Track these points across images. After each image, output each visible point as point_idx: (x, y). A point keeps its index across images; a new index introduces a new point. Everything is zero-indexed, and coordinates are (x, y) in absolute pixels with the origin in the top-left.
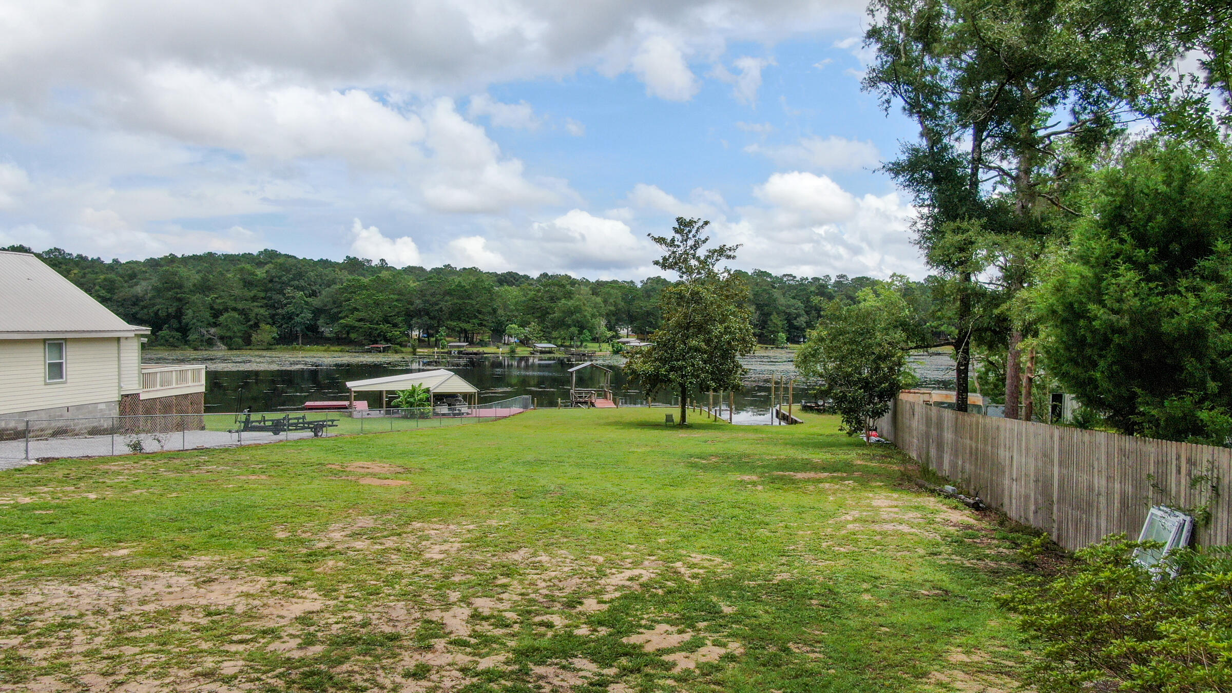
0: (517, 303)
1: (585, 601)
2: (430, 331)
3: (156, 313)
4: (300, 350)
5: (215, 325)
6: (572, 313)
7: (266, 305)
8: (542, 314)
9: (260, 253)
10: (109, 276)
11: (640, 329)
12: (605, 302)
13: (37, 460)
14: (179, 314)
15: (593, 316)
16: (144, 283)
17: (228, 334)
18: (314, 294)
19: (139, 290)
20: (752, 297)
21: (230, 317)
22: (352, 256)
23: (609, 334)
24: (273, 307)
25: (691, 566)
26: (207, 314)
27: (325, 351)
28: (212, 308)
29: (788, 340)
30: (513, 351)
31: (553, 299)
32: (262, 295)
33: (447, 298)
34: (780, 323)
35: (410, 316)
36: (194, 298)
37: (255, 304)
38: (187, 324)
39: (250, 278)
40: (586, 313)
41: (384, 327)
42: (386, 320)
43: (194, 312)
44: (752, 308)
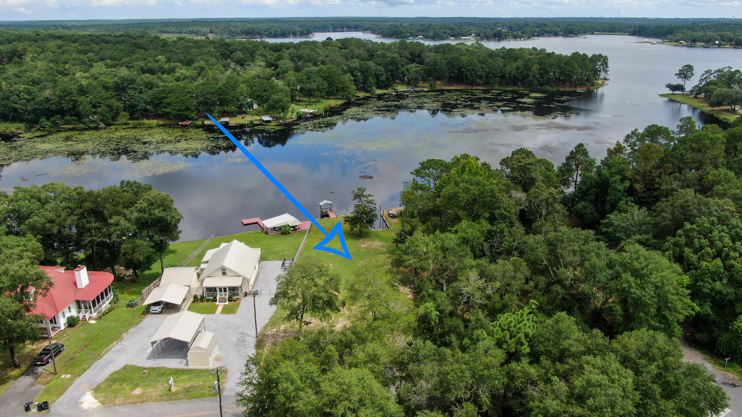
0: (248, 93)
5: (95, 113)
10: (26, 86)
12: (289, 85)
14: (75, 108)
16: (49, 90)
17: (104, 118)
19: (47, 94)
20: (359, 67)
21: (104, 109)
24: (121, 99)
26: (90, 108)
28: (92, 104)
31: (265, 91)
33: (216, 95)
36: (81, 99)
38: (80, 113)
41: (187, 113)
42: (187, 109)
43: (83, 107)
44: (359, 74)
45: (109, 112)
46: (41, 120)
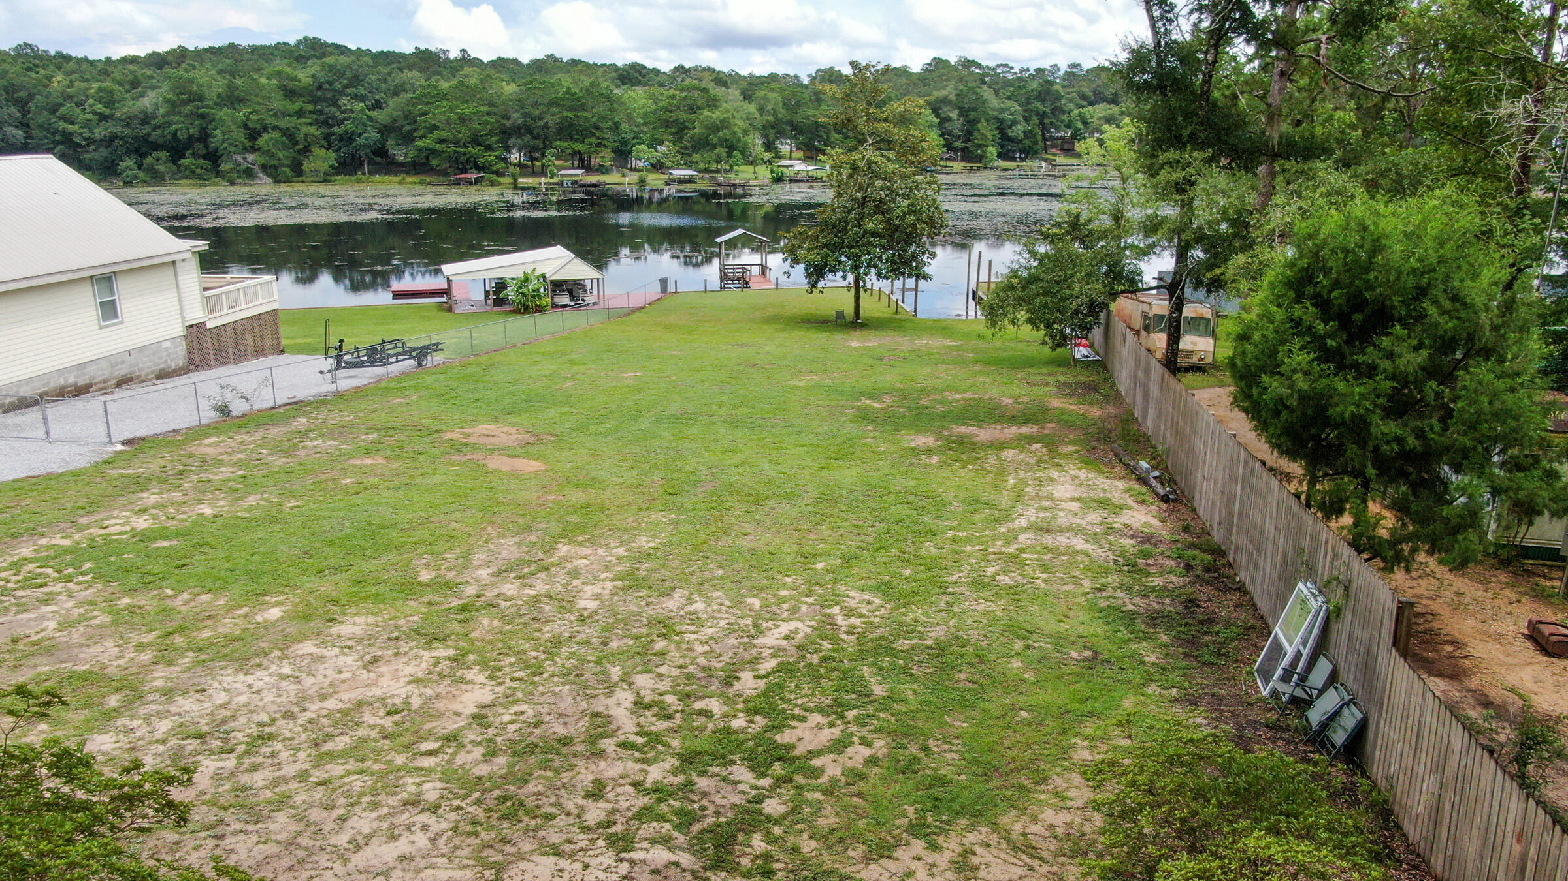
0: (645, 114)
1: (740, 675)
2: (532, 153)
3: (175, 135)
4: (368, 181)
5: (253, 150)
6: (718, 129)
7: (317, 122)
8: (679, 130)
9: (299, 42)
10: (104, 85)
11: (806, 145)
12: (761, 110)
13: (122, 443)
14: (204, 137)
15: (745, 132)
16: (152, 94)
17: (272, 163)
18: (377, 105)
19: (147, 102)
20: (954, 98)
21: (272, 139)
22: (422, 47)
23: (767, 156)
24: (325, 123)
25: (850, 612)
26: (240, 136)
27: (400, 183)
28: (246, 127)
29: (1000, 156)
30: (642, 182)
31: (692, 109)
32: (310, 107)
33: (554, 110)
34: (989, 134)
35: (506, 134)
36: (221, 114)
37: (304, 120)
38: (217, 150)
39: (291, 85)
40: (736, 129)
41: (474, 150)
42: (476, 141)
43: (224, 133)
44: (954, 114)
45: (285, 147)
46: (123, 165)
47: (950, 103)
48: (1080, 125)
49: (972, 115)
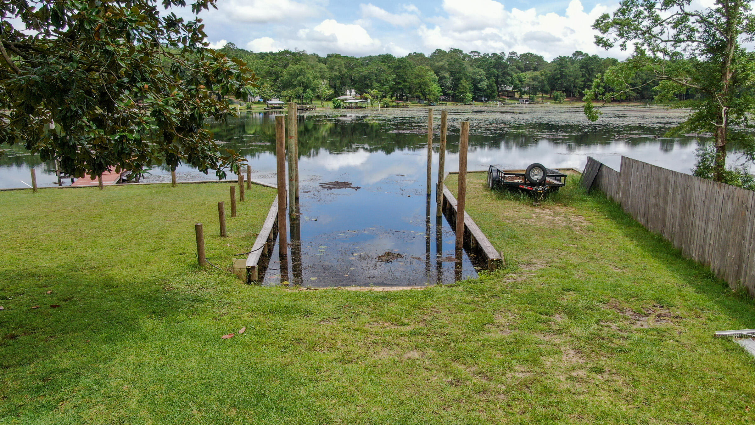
6: (298, 75)
12: (330, 69)
15: (316, 78)
20: (447, 67)
23: (329, 93)
29: (474, 99)
30: (249, 107)
31: (286, 65)
34: (467, 86)
40: (309, 75)
44: (447, 75)
47: (445, 69)
48: (518, 82)
49: (457, 75)
